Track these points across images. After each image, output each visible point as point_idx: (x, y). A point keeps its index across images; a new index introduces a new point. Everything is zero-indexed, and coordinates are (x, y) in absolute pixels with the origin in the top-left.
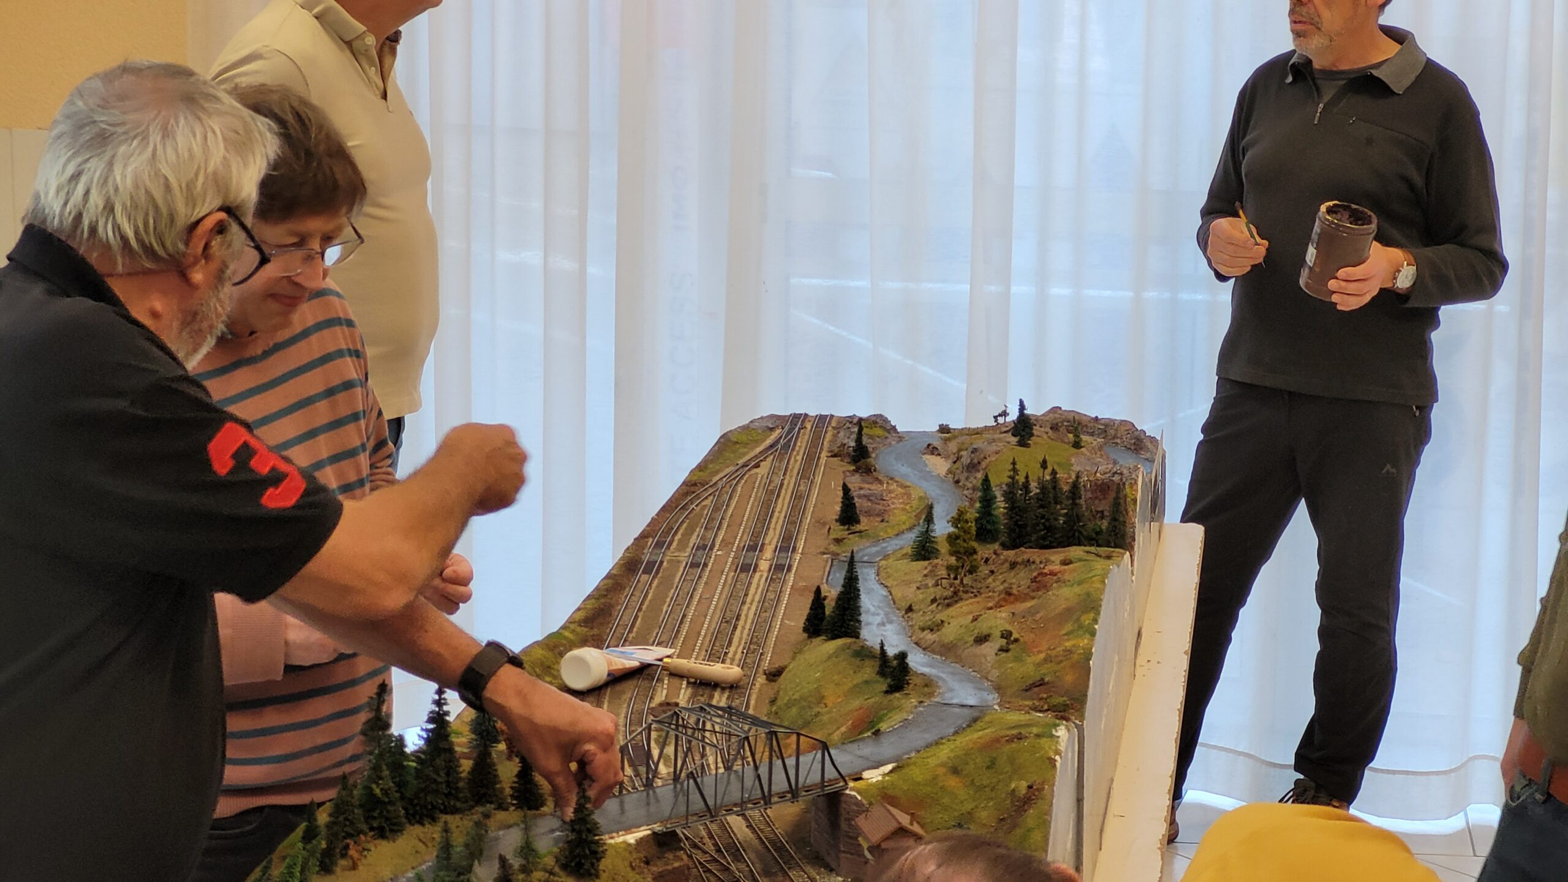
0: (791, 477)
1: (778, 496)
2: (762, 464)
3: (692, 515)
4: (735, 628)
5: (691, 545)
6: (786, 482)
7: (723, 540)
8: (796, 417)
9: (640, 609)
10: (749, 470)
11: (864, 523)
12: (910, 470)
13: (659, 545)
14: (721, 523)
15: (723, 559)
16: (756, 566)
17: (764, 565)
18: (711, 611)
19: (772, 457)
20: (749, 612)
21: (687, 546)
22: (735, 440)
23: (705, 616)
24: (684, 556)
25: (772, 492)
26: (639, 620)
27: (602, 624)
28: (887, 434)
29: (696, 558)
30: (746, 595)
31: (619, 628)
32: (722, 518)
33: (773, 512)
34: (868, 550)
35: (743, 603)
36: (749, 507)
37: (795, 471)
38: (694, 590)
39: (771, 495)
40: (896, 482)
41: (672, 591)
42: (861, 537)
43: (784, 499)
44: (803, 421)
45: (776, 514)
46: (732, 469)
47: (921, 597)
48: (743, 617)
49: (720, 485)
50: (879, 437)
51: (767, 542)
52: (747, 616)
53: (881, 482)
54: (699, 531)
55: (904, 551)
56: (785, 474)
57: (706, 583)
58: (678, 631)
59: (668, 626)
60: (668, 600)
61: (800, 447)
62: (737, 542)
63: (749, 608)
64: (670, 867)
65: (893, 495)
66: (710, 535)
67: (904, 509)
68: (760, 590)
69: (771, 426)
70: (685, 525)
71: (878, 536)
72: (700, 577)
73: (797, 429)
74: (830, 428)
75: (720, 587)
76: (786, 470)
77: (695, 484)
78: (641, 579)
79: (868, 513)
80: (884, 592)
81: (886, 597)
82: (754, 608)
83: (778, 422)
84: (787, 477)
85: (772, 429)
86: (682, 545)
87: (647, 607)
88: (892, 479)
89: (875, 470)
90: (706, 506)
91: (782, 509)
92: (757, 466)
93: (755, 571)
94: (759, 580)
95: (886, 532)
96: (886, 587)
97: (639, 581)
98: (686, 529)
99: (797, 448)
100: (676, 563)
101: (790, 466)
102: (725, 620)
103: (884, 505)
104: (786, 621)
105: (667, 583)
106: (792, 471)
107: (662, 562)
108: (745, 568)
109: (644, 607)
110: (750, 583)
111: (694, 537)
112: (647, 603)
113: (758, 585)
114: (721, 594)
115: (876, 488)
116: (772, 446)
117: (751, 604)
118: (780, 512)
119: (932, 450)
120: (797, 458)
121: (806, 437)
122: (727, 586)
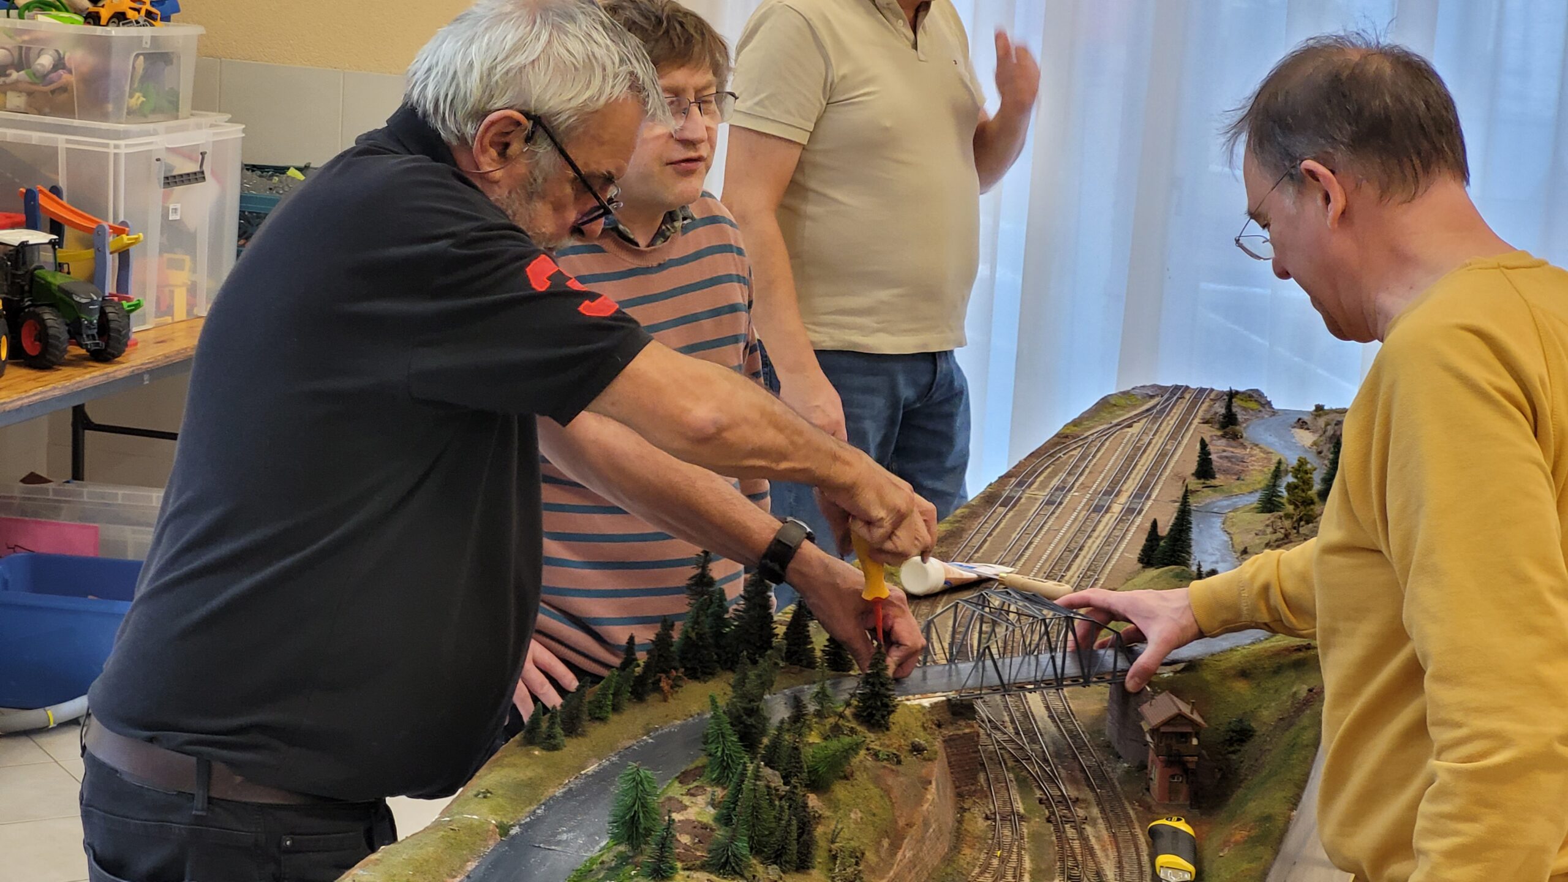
0: (1160, 437)
1: (1144, 451)
2: (1135, 424)
3: (1058, 462)
4: (1077, 556)
5: (1051, 486)
6: (1154, 441)
7: (1082, 484)
8: (1177, 388)
9: (990, 535)
10: (1121, 429)
11: (1219, 480)
12: (1276, 440)
13: (1020, 484)
14: (1083, 470)
15: (1078, 500)
16: (1109, 508)
17: (1116, 508)
18: (1056, 540)
19: (1145, 420)
20: (1093, 546)
21: (1046, 487)
22: (1114, 402)
23: (1050, 544)
24: (1043, 495)
25: (1139, 448)
26: (987, 544)
27: (951, 544)
28: (1261, 409)
29: (1053, 497)
30: (1093, 531)
31: (967, 548)
32: (1086, 467)
33: (1136, 465)
34: (1219, 503)
35: (1089, 537)
36: (1114, 458)
37: (1166, 433)
38: (1045, 523)
39: (1138, 450)
40: (1260, 448)
41: (1024, 522)
42: (1215, 491)
43: (1149, 455)
44: (1183, 392)
45: (1139, 467)
46: (1106, 426)
47: (1257, 541)
48: (1086, 549)
49: (1090, 440)
50: (1252, 410)
51: (1124, 488)
52: (1090, 548)
53: (1245, 447)
54: (1062, 475)
55: (1253, 506)
56: (1154, 435)
57: (1057, 518)
58: (1022, 555)
59: (1014, 549)
60: (1019, 529)
61: (1175, 413)
62: (1095, 486)
63: (1094, 542)
64: (960, 732)
65: (1253, 458)
66: (1071, 480)
67: (1261, 471)
68: (1108, 528)
69: (1151, 394)
70: (1049, 470)
71: (1231, 492)
72: (1053, 513)
73: (1175, 398)
74: (1208, 400)
75: (1069, 522)
76: (1157, 431)
77: (1067, 437)
78: (997, 511)
79: (1226, 472)
80: (1226, 538)
81: (1227, 541)
82: (1098, 542)
83: (1159, 392)
84: (1157, 437)
85: (1152, 397)
86: (1043, 486)
87: (998, 533)
88: (1257, 445)
89: (1242, 437)
90: (1073, 455)
91: (1145, 464)
92: (1130, 426)
93: (1107, 512)
94: (1108, 520)
95: (1240, 489)
96: (1229, 534)
97: (994, 511)
98: (1050, 473)
99: (1172, 414)
100: (1032, 500)
101: (1162, 429)
102: (1068, 549)
103: (1243, 466)
104: (1126, 554)
105: (1021, 515)
106: (1162, 432)
107: (1020, 498)
108: (1097, 509)
109: (994, 534)
110: (1099, 521)
111: (1056, 480)
112: (998, 530)
113: (1107, 524)
114: (1070, 527)
115: (1239, 452)
116: (1148, 410)
117: (1097, 538)
118: (1142, 466)
119: (1302, 424)
120: (1169, 423)
121: (1183, 405)
122: (1077, 523)
